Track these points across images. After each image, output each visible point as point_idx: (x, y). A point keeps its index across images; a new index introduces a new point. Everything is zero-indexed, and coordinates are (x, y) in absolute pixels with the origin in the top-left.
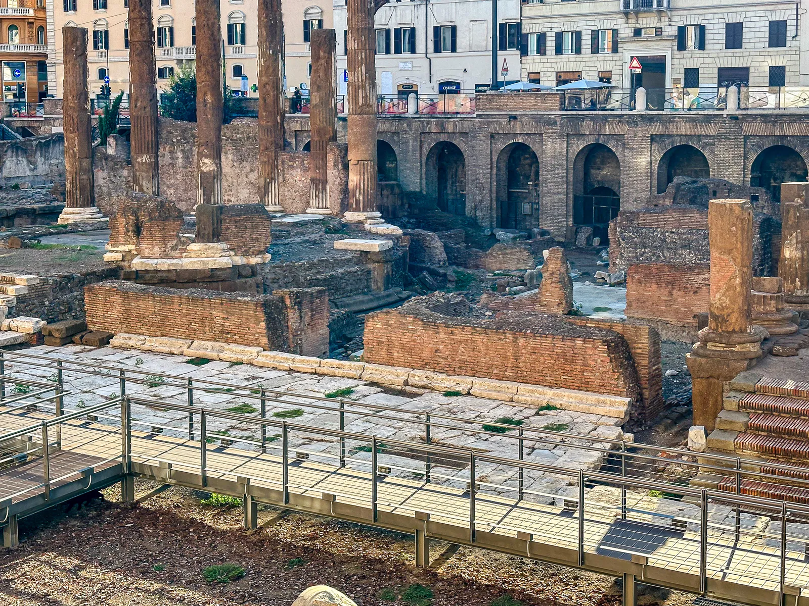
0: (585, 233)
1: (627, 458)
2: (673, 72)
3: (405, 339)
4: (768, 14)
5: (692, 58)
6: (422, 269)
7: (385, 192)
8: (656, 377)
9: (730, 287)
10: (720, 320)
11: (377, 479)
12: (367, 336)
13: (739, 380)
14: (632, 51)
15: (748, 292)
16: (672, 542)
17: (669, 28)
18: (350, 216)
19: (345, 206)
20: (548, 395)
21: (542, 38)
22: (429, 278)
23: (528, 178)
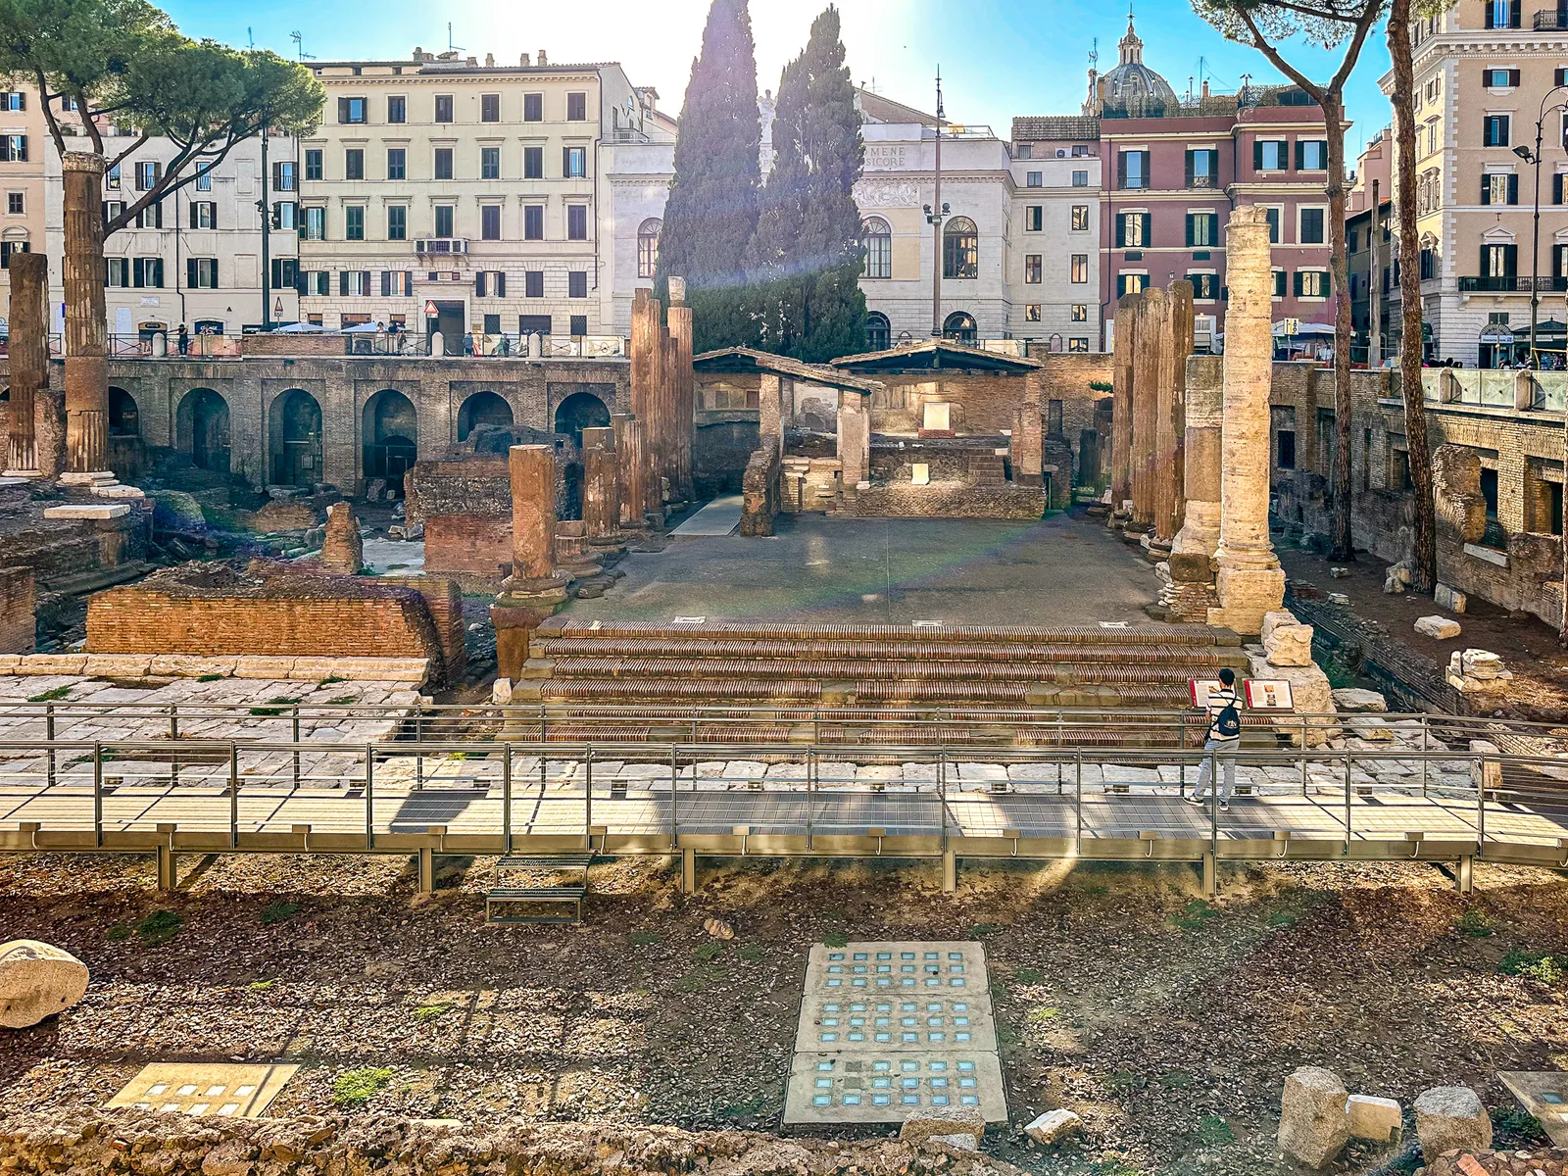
0: (379, 483)
1: (424, 722)
2: (473, 318)
3: (145, 620)
4: (568, 264)
5: (492, 304)
6: (173, 536)
7: (121, 448)
8: (458, 633)
9: (534, 533)
10: (524, 567)
11: (101, 793)
12: (91, 621)
13: (545, 627)
14: (428, 296)
15: (552, 536)
16: (476, 805)
17: (467, 274)
18: (67, 478)
19: (61, 466)
20: (331, 666)
21: (324, 278)
22: (181, 547)
23: (308, 428)
